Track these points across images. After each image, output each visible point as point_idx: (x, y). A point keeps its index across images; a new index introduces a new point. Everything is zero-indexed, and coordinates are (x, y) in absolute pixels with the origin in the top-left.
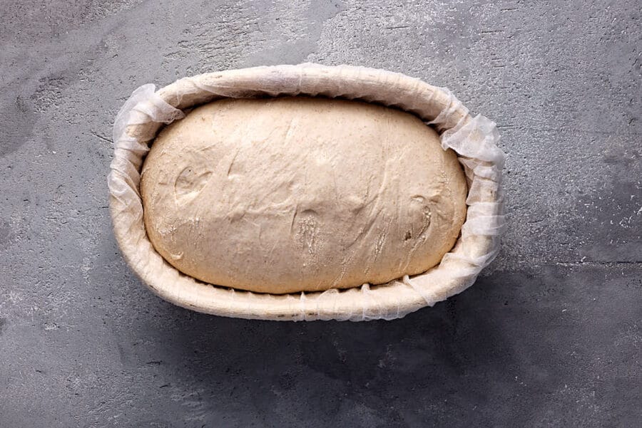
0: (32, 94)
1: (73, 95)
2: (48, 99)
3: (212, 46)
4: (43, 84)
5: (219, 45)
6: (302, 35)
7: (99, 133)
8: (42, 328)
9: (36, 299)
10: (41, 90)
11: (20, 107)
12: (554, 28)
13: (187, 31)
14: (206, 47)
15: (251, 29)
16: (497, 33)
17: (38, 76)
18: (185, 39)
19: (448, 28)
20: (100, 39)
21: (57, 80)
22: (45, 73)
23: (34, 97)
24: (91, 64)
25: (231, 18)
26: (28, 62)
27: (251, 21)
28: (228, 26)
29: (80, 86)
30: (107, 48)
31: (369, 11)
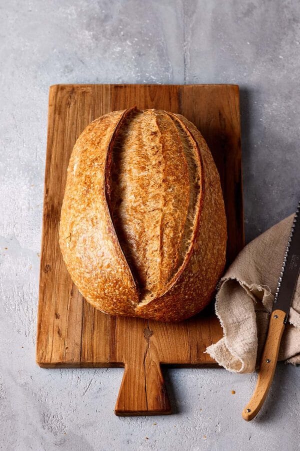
0: (53, 435)
1: (56, 407)
2: (58, 424)
3: (30, 315)
4: (46, 427)
5: (31, 312)
6: (29, 260)
7: (84, 391)
8: (219, 434)
9: (198, 438)
10: (51, 429)
11: (62, 443)
12: (38, 119)
13: (19, 331)
14: (31, 319)
15: (21, 291)
16: (38, 149)
17: (41, 430)
18: (24, 333)
19: (32, 177)
20: (19, 387)
21: (45, 418)
22: (39, 425)
23: (56, 434)
24: (36, 394)
25: (13, 303)
26: (30, 436)
27: (16, 291)
28: (18, 305)
29: (51, 402)
30: (26, 383)
31: (17, 221)
